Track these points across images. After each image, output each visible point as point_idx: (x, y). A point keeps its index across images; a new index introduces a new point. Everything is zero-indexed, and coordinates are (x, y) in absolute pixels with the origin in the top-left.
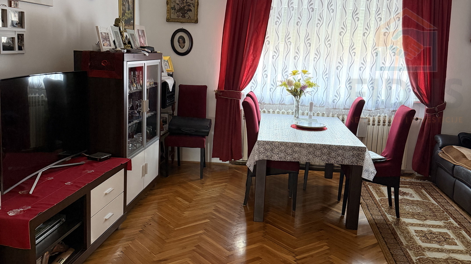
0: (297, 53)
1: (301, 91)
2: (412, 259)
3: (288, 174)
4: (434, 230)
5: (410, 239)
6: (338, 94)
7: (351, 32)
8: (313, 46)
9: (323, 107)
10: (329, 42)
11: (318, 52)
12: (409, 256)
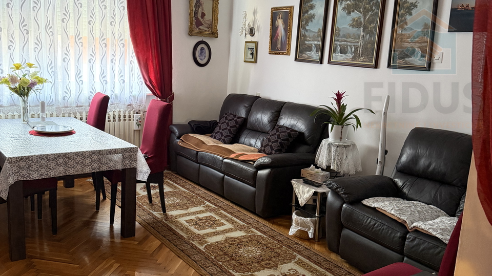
0: (11, 41)
1: (29, 89)
2: (200, 250)
3: (49, 191)
4: (201, 216)
5: (187, 230)
6: (68, 90)
7: (74, 19)
8: (31, 33)
9: (52, 106)
10: (51, 30)
11: (38, 42)
12: (196, 247)
